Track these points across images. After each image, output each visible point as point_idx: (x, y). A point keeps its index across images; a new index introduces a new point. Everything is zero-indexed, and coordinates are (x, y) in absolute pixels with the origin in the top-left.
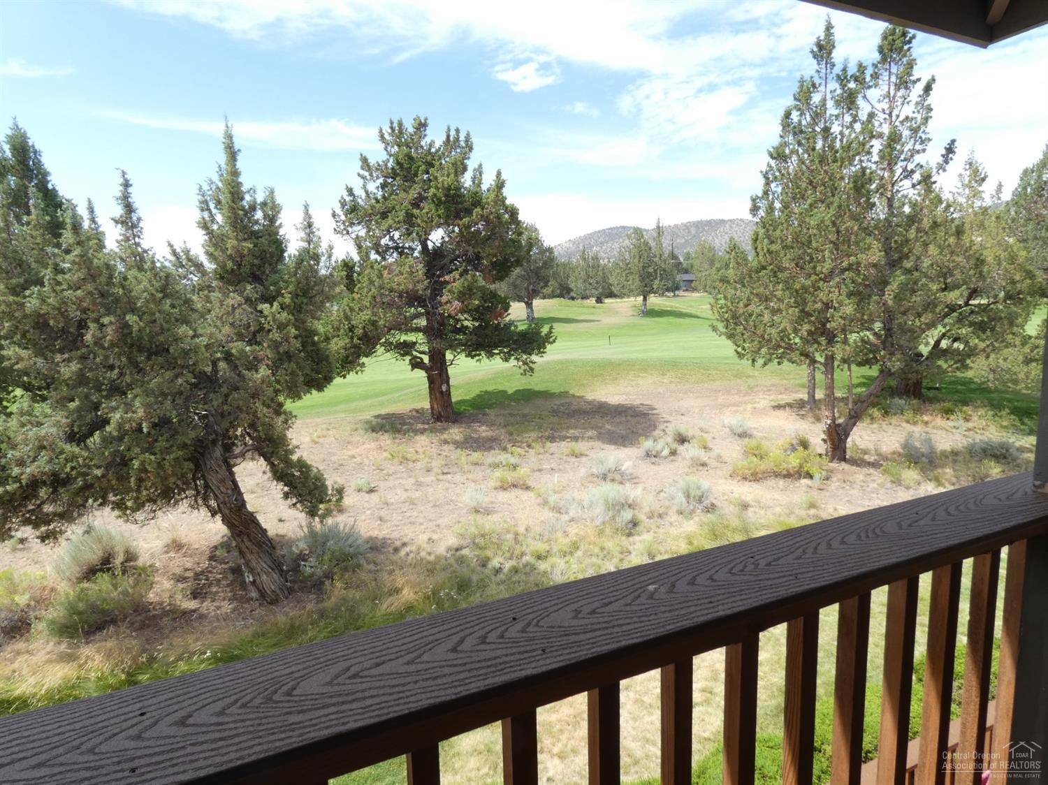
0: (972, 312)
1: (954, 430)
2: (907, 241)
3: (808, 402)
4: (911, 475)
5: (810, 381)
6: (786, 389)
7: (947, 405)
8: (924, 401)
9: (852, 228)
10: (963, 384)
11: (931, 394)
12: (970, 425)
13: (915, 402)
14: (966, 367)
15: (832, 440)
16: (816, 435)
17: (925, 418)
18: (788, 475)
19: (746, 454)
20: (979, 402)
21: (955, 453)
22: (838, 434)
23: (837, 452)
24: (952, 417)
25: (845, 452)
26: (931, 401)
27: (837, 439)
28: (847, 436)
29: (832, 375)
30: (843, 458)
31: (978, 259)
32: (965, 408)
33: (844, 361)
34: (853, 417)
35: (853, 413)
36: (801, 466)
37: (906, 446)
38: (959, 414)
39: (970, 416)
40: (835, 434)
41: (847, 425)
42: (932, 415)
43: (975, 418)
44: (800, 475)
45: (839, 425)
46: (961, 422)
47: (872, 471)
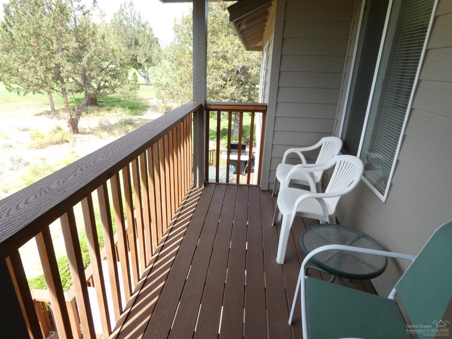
0: (110, 71)
1: (113, 117)
2: (85, 39)
3: (52, 111)
4: (105, 134)
5: (50, 101)
6: (37, 107)
7: (109, 107)
8: (99, 107)
9: (62, 30)
10: (110, 99)
11: (101, 104)
12: (117, 114)
13: (96, 107)
14: (114, 92)
15: (72, 125)
16: (64, 124)
17: (102, 113)
18: (57, 143)
19: (33, 138)
20: (118, 106)
21: (116, 124)
22: (74, 123)
23: (75, 130)
24: (111, 112)
25: (78, 130)
26: (102, 106)
27: (74, 125)
28: (77, 123)
29: (66, 97)
30: (78, 133)
31: (113, 50)
32: (114, 108)
33: (70, 91)
34: (79, 115)
35: (78, 113)
36: (62, 138)
37: (100, 124)
38: (113, 110)
39: (116, 111)
40: (72, 122)
41: (77, 118)
42: (104, 112)
43: (118, 112)
44: (63, 142)
45: (73, 119)
46: (114, 114)
47: (90, 135)
